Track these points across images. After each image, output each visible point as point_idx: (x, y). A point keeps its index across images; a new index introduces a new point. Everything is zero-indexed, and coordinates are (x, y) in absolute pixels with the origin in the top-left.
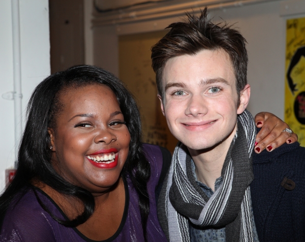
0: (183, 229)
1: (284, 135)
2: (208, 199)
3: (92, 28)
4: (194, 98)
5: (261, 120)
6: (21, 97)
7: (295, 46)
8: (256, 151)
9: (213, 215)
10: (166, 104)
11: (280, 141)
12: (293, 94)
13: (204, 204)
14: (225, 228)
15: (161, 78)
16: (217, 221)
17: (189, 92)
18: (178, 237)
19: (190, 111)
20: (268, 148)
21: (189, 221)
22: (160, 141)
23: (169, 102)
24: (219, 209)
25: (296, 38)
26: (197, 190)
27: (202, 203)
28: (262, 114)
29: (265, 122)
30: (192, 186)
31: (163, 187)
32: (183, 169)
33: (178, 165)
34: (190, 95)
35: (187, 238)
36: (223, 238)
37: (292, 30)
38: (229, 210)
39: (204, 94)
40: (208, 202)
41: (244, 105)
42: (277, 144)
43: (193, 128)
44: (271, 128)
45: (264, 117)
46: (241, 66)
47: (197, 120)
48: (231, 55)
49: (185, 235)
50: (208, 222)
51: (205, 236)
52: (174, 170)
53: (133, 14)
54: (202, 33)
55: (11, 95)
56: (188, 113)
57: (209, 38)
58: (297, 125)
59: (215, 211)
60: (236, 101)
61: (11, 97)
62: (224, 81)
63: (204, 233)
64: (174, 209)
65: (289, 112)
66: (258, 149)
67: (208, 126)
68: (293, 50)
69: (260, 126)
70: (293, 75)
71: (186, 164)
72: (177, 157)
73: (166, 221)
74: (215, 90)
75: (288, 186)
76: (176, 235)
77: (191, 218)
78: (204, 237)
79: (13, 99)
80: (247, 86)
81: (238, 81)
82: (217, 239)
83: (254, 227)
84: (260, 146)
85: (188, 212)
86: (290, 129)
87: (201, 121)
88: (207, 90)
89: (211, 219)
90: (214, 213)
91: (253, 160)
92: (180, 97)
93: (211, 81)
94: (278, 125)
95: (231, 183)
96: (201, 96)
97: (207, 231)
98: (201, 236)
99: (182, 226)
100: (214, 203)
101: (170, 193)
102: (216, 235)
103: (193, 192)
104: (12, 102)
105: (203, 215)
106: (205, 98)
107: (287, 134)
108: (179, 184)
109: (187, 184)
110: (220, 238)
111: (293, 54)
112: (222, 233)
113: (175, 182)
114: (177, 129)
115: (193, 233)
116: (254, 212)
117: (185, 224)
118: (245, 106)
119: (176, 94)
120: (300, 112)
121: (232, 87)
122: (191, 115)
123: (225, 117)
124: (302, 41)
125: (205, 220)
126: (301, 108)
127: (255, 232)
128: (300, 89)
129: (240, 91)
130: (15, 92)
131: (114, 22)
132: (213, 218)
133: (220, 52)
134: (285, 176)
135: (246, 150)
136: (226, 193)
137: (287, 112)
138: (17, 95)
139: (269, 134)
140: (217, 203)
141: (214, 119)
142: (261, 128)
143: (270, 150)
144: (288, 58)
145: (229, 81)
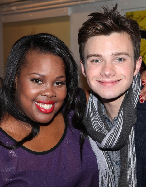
4: (107, 64)
10: (87, 67)
15: (84, 50)
17: (103, 60)
19: (104, 73)
23: (89, 66)
24: (114, 140)
34: (104, 62)
39: (113, 62)
46: (137, 44)
48: (132, 37)
53: (14, 8)
54: (114, 21)
56: (102, 74)
57: (118, 25)
60: (134, 68)
62: (127, 54)
67: (115, 83)
81: (135, 54)
90: (110, 142)
92: (97, 63)
93: (119, 54)
103: (100, 123)
106: (114, 65)
114: (94, 84)
123: (126, 78)
133: (125, 34)
136: (118, 130)
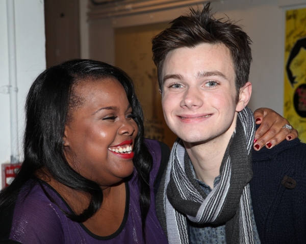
0: (181, 226)
1: (284, 131)
2: (207, 196)
3: (88, 21)
5: (260, 116)
6: (17, 91)
7: (295, 37)
8: (256, 149)
9: (210, 213)
11: (280, 138)
12: (293, 86)
13: (202, 202)
14: (224, 226)
16: (215, 218)
18: (176, 234)
20: (267, 145)
21: (187, 218)
22: (157, 135)
25: (296, 29)
26: (195, 187)
27: (200, 201)
28: (261, 110)
29: (264, 118)
30: (190, 183)
31: (161, 183)
32: (181, 166)
33: (176, 161)
35: (185, 236)
36: (223, 236)
37: (292, 21)
38: (227, 207)
40: (206, 199)
41: (244, 103)
42: (276, 140)
43: (188, 120)
44: (270, 125)
45: (263, 113)
47: (192, 112)
49: (182, 233)
50: (206, 219)
51: (205, 233)
52: (172, 167)
55: (7, 89)
58: (296, 117)
59: (212, 208)
61: (7, 91)
63: (203, 231)
64: (172, 206)
65: (289, 105)
66: (257, 146)
68: (293, 41)
69: (258, 122)
70: (292, 67)
71: (185, 160)
72: (175, 153)
73: (165, 218)
74: (212, 84)
75: (288, 184)
76: (174, 232)
77: (189, 215)
78: (203, 236)
79: (9, 92)
80: (247, 84)
82: (217, 237)
83: (255, 226)
84: (260, 143)
85: (185, 209)
86: (289, 125)
87: (196, 113)
88: (203, 84)
89: (209, 217)
91: (252, 158)
94: (277, 121)
95: (229, 180)
96: (198, 89)
97: (206, 229)
98: (200, 234)
99: (180, 224)
100: (212, 200)
101: (167, 189)
102: (216, 233)
104: (8, 96)
105: (201, 212)
107: (287, 130)
108: (177, 181)
109: (185, 181)
110: (220, 237)
111: (292, 46)
112: (222, 231)
113: (172, 179)
115: (192, 231)
116: (254, 211)
117: (183, 221)
118: (246, 104)
119: (174, 86)
120: (300, 105)
121: (230, 82)
122: (185, 107)
124: (301, 33)
125: (202, 217)
126: (301, 101)
127: (256, 231)
128: (300, 81)
129: (240, 88)
130: (10, 86)
131: (110, 15)
132: (210, 216)
134: (285, 174)
135: (245, 146)
137: (286, 104)
138: (13, 89)
139: (268, 130)
140: (215, 200)
141: (210, 112)
142: (260, 125)
143: (269, 147)
144: (287, 50)
145: (227, 76)
